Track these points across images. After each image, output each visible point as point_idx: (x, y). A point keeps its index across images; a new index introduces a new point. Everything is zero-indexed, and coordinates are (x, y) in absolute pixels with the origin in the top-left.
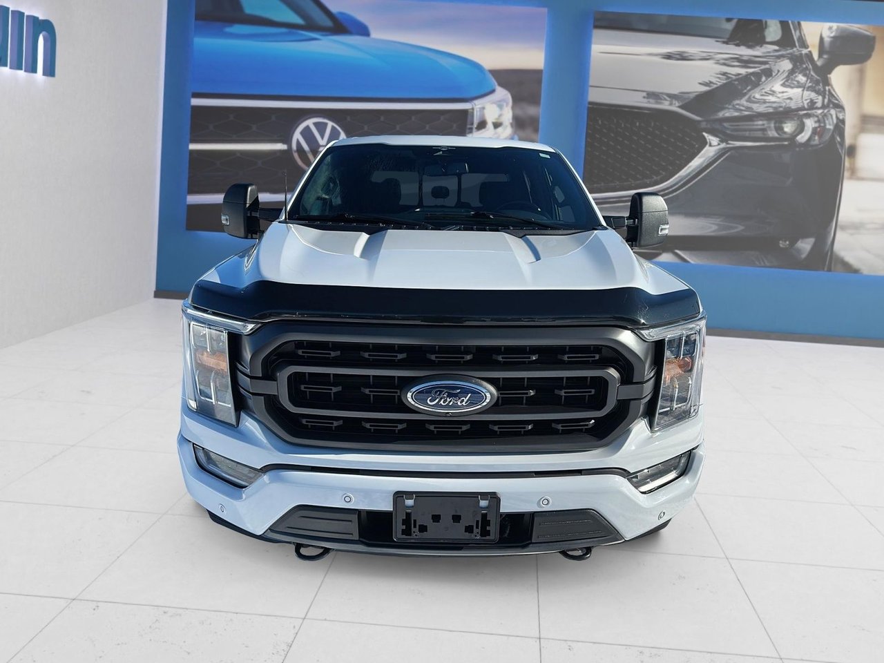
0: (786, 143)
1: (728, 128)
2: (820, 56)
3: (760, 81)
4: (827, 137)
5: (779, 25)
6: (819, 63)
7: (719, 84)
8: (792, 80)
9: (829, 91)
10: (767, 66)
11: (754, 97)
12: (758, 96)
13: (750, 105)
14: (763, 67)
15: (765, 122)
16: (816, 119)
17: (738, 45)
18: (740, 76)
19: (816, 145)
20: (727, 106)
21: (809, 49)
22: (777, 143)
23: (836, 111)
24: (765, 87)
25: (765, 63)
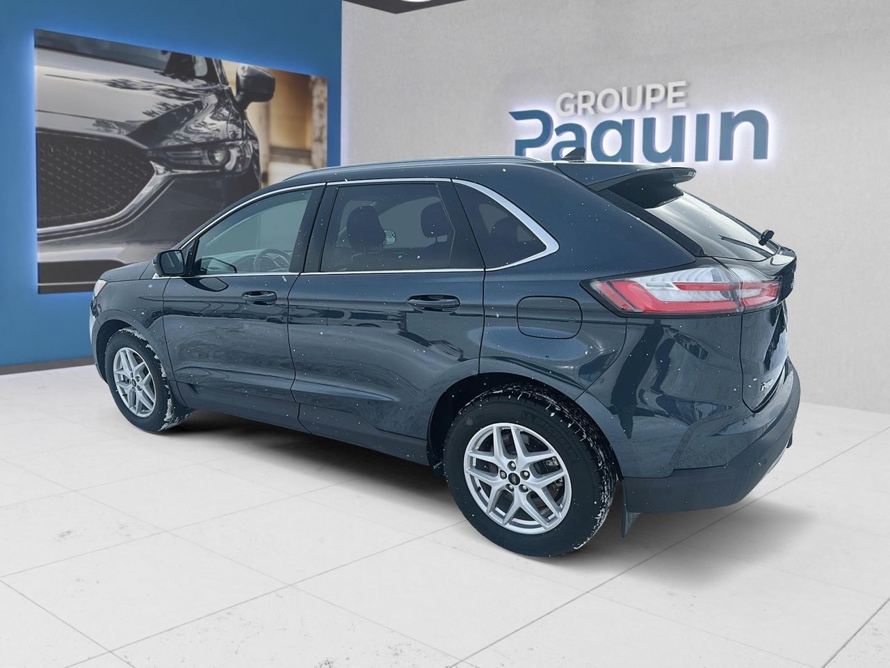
0: (218, 171)
1: (171, 157)
2: (238, 93)
3: (194, 112)
4: (247, 166)
5: (205, 62)
6: (237, 99)
7: (161, 114)
8: (219, 113)
9: (246, 124)
10: (198, 99)
11: (190, 128)
12: (193, 127)
13: (187, 135)
14: (196, 100)
15: (200, 152)
16: (238, 149)
17: (173, 77)
18: (177, 108)
19: (240, 173)
20: (169, 136)
21: (229, 86)
22: (211, 171)
23: (253, 143)
24: (198, 118)
25: (197, 96)
